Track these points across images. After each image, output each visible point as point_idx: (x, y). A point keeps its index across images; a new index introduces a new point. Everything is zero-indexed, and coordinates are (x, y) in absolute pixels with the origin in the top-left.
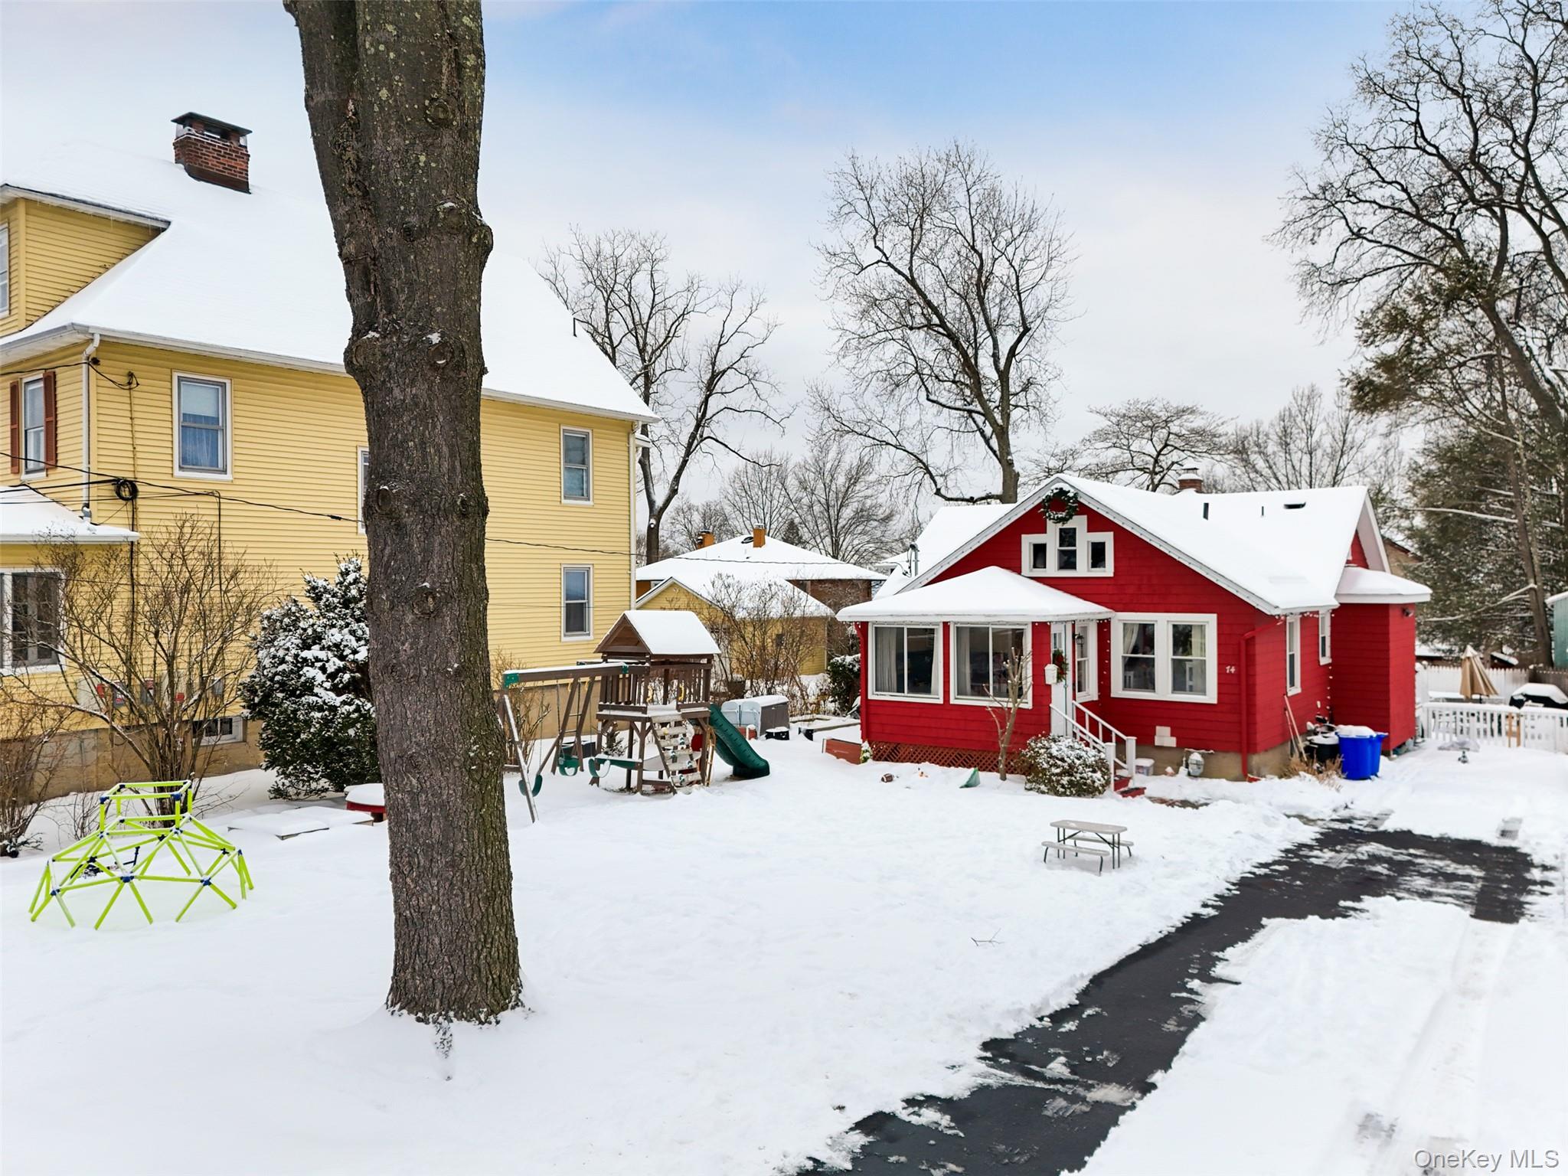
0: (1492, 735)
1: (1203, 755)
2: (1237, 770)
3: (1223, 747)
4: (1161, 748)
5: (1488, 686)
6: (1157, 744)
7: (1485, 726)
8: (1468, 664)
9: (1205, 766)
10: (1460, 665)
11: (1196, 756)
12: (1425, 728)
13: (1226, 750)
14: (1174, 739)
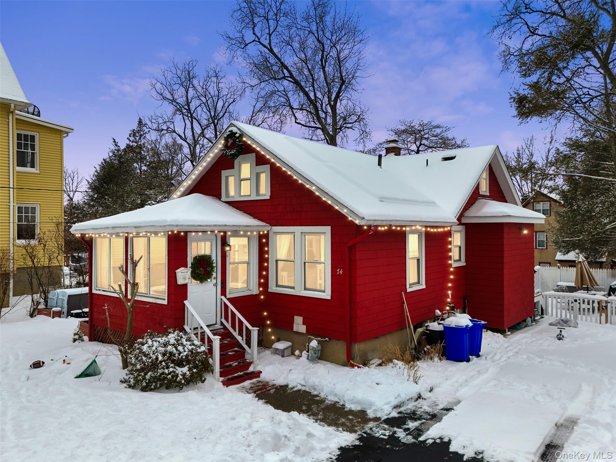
0: (593, 312)
1: (319, 342)
2: (343, 357)
3: (334, 336)
4: (297, 333)
5: (592, 280)
6: (294, 330)
7: (589, 306)
8: (579, 266)
9: (322, 350)
10: (574, 266)
11: (314, 343)
12: (544, 308)
13: (338, 339)
14: (305, 327)
